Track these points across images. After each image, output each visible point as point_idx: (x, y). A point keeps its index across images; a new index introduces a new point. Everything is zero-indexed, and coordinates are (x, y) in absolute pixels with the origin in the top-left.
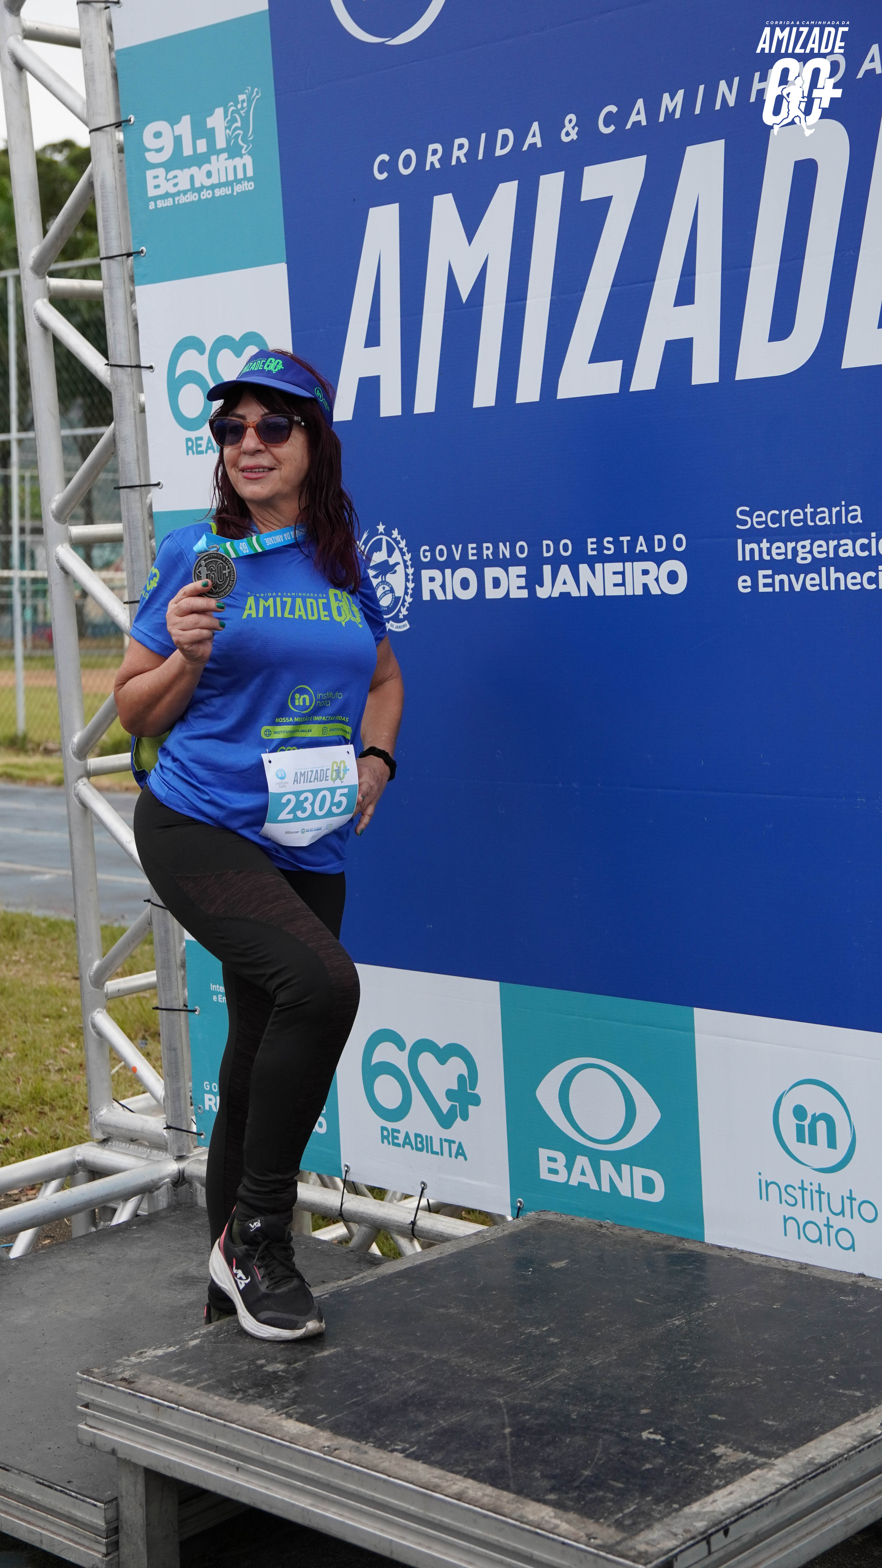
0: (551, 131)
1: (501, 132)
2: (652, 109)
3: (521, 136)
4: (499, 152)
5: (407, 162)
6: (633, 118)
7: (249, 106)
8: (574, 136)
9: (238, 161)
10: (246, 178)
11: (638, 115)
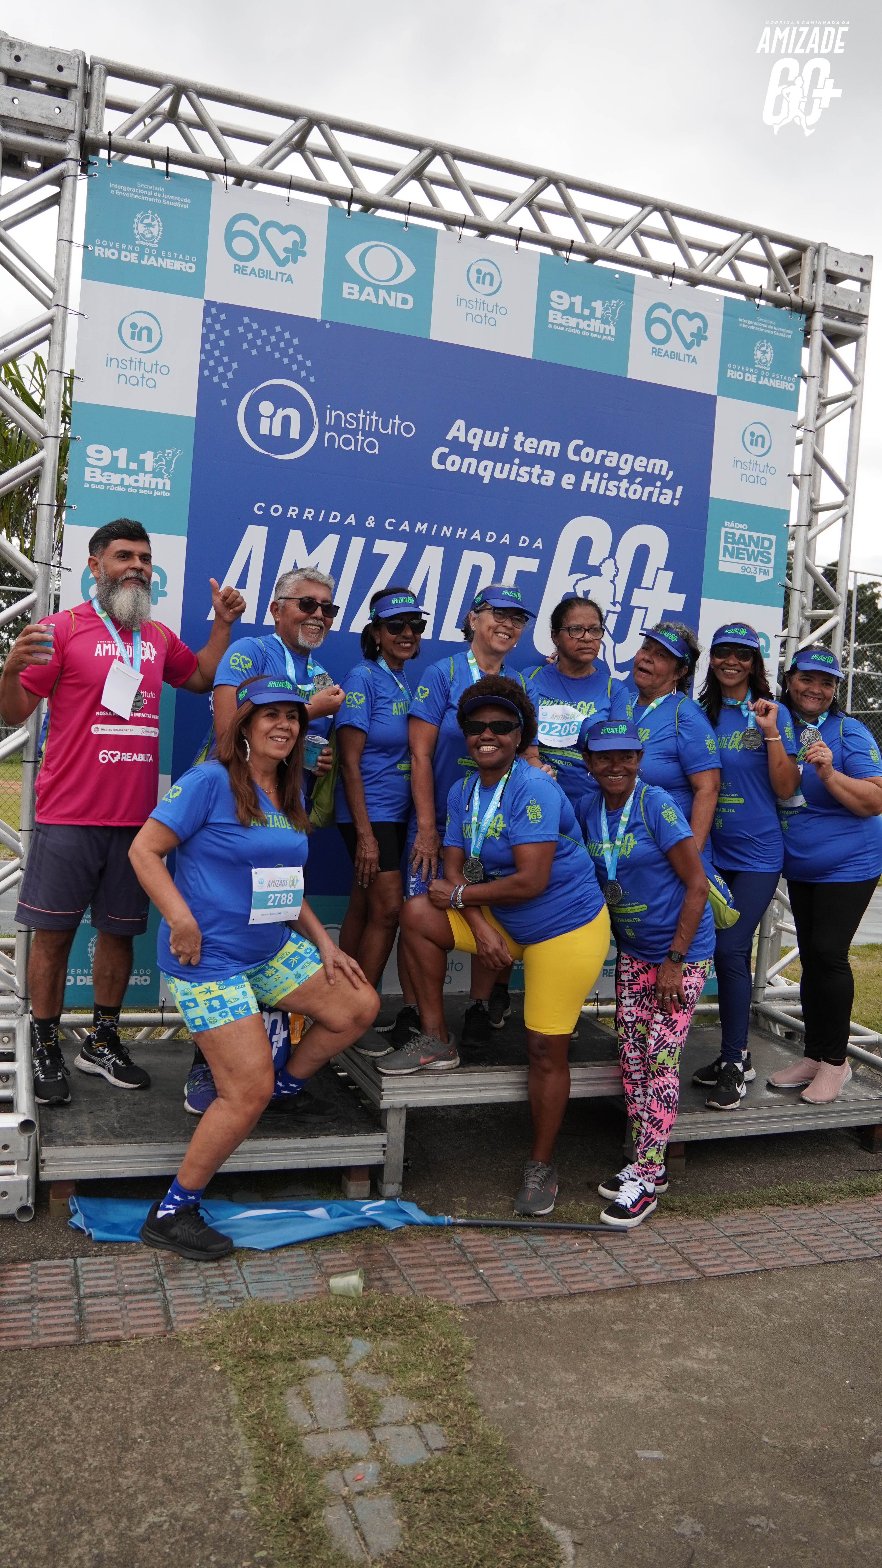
0: (361, 520)
1: (333, 513)
2: (412, 526)
3: (344, 517)
4: (331, 520)
5: (276, 510)
6: (403, 527)
7: (173, 456)
8: (372, 525)
9: (160, 480)
10: (164, 489)
11: (405, 526)
